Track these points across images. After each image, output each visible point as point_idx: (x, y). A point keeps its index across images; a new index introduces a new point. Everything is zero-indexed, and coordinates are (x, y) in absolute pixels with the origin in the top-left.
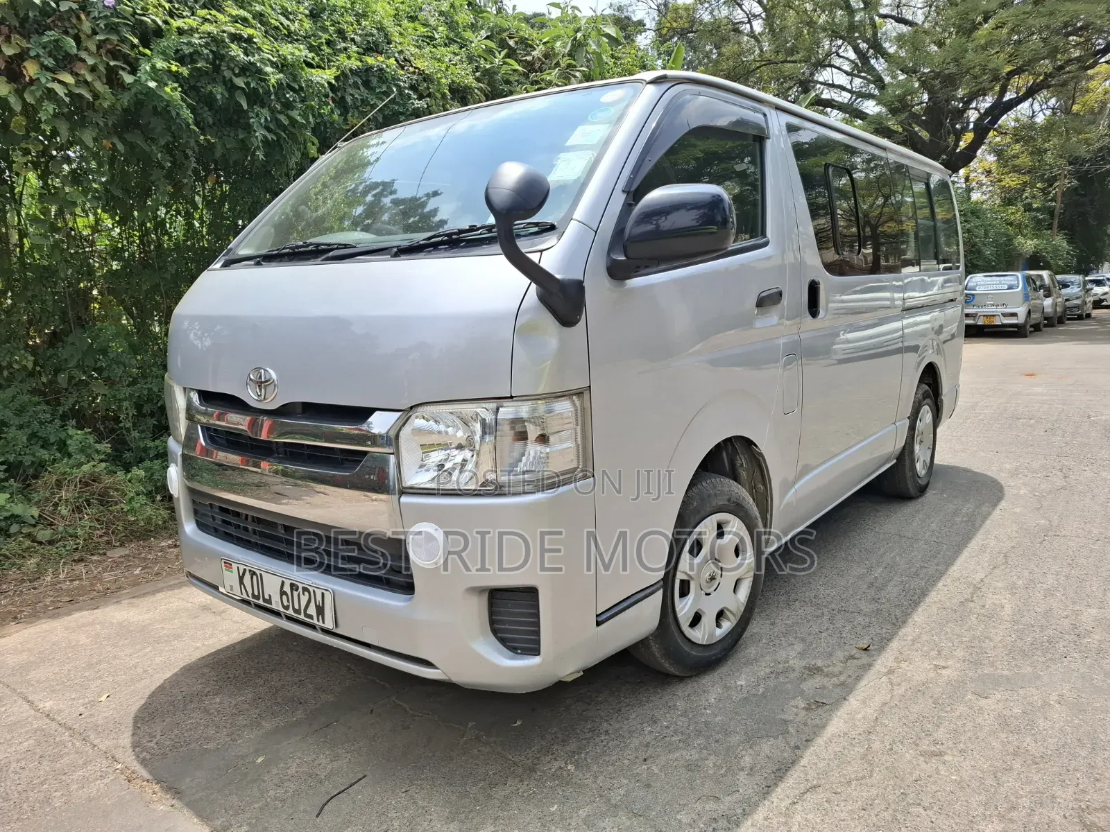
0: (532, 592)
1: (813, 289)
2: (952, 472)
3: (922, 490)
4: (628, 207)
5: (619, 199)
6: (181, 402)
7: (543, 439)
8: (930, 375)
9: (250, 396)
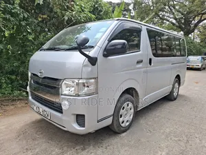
0: (84, 116)
1: (150, 60)
2: (182, 96)
3: (175, 99)
4: (108, 43)
5: (107, 42)
6: (30, 74)
7: (88, 87)
8: (178, 77)
9: (39, 74)
